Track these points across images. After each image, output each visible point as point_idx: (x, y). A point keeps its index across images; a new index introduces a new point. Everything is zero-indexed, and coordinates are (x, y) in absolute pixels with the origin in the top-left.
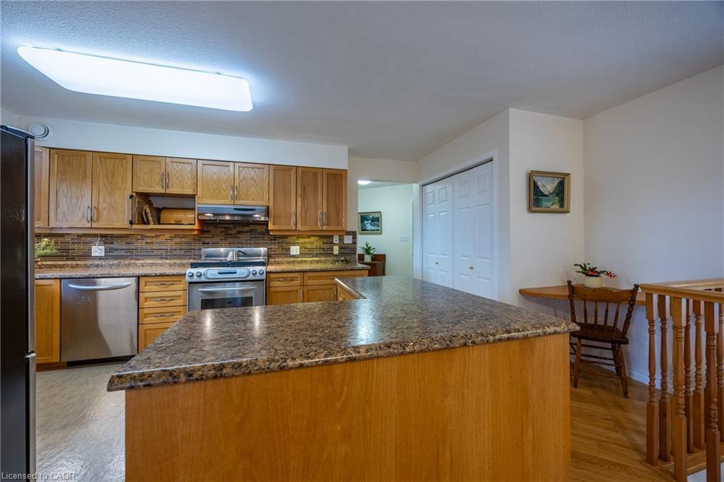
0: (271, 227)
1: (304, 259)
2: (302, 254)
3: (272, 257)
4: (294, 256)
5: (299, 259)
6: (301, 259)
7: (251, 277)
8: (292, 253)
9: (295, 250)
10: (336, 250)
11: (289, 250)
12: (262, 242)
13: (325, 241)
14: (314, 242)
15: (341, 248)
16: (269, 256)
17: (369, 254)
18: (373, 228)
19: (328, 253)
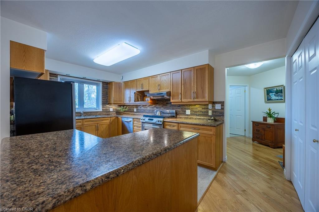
0: (171, 101)
1: (192, 117)
2: (191, 114)
3: (178, 115)
4: (188, 115)
5: (190, 117)
6: (191, 117)
7: (157, 123)
8: (187, 113)
9: (188, 112)
10: (210, 113)
11: (185, 112)
12: (174, 107)
13: (204, 107)
14: (198, 108)
15: (213, 112)
16: (177, 114)
17: (271, 117)
18: (277, 98)
19: (206, 114)
